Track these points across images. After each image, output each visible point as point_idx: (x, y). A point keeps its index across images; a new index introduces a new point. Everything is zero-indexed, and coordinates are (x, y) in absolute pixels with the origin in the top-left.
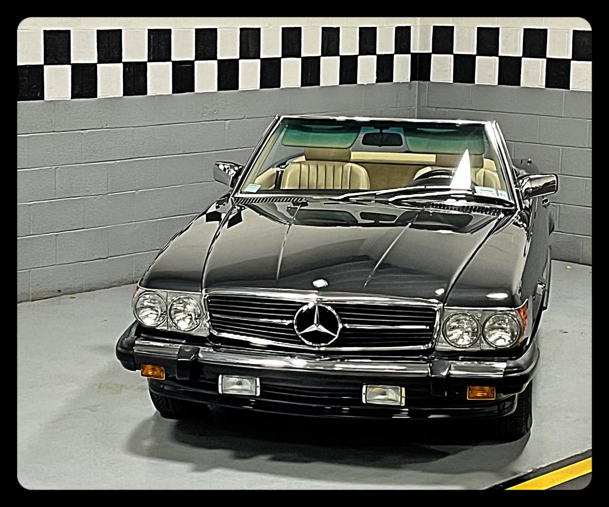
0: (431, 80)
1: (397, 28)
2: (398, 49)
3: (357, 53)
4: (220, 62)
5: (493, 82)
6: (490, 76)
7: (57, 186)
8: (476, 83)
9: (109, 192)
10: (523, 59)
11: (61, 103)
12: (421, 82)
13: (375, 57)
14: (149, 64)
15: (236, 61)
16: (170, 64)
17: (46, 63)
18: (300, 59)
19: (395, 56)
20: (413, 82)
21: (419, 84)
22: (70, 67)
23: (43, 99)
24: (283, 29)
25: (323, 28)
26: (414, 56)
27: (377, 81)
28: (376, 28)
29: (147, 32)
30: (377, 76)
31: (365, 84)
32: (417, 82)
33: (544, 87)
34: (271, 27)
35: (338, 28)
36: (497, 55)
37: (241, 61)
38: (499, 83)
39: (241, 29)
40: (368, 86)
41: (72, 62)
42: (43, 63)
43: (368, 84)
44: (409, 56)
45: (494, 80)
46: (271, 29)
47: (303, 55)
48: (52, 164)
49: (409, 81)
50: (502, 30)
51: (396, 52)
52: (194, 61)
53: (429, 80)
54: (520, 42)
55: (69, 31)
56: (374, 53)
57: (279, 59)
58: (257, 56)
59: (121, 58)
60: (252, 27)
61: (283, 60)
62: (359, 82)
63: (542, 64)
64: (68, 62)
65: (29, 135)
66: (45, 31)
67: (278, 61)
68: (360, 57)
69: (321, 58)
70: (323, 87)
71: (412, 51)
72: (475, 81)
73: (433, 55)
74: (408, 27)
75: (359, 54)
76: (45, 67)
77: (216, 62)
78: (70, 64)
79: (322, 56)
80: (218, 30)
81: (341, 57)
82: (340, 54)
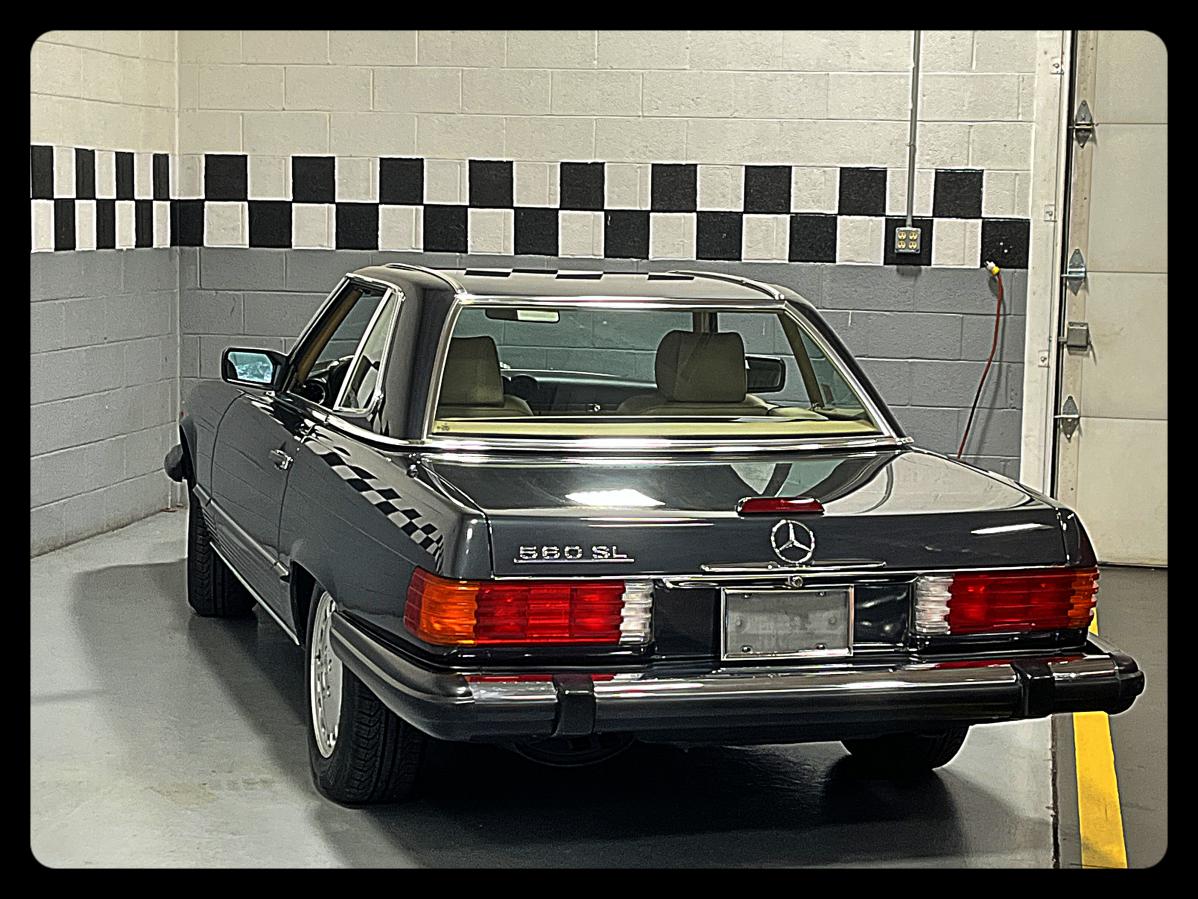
0: (205, 244)
1: (156, 156)
2: (157, 190)
3: (115, 196)
5: (326, 244)
6: (322, 235)
8: (294, 247)
10: (381, 207)
12: (187, 248)
13: (133, 204)
19: (154, 203)
20: (174, 247)
21: (181, 250)
27: (137, 245)
28: (133, 154)
30: (136, 235)
31: (125, 248)
32: (178, 248)
33: (422, 251)
35: (93, 152)
36: (332, 201)
38: (338, 247)
40: (128, 253)
43: (128, 249)
44: (169, 202)
45: (328, 242)
47: (55, 196)
49: (168, 246)
50: (340, 161)
51: (155, 198)
53: (201, 244)
54: (374, 180)
56: (133, 198)
62: (118, 247)
63: (417, 214)
68: (117, 203)
69: (77, 202)
70: (79, 252)
71: (171, 197)
72: (293, 244)
73: (207, 203)
74: (166, 156)
75: (117, 199)
79: (77, 198)
81: (97, 201)
82: (96, 197)
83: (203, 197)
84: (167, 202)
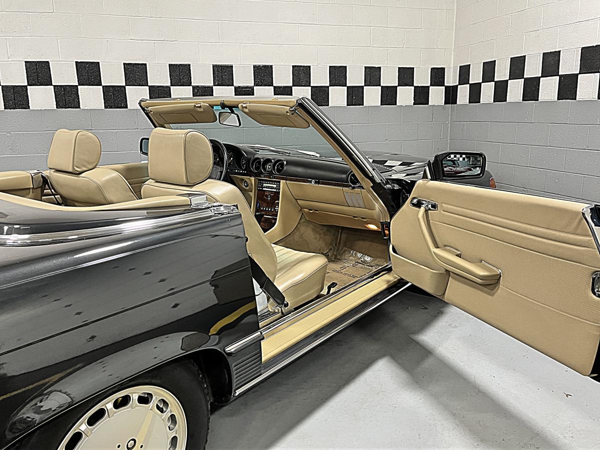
0: (458, 103)
1: (433, 69)
2: (433, 83)
3: (397, 85)
4: (275, 88)
5: (490, 101)
6: (489, 97)
8: (481, 103)
10: (509, 81)
12: (451, 105)
13: (413, 87)
14: (214, 87)
16: (233, 87)
17: (126, 85)
18: (346, 88)
19: (431, 87)
20: (446, 105)
23: (127, 108)
24: (330, 67)
25: (365, 67)
26: (447, 88)
27: (414, 104)
28: (413, 68)
30: (414, 100)
31: (404, 105)
33: (522, 101)
34: (320, 66)
35: (380, 68)
36: (494, 81)
37: (293, 88)
39: (293, 66)
40: (407, 107)
41: (149, 85)
42: (124, 85)
44: (444, 87)
45: (491, 99)
47: (348, 85)
49: (443, 104)
50: (498, 62)
51: (431, 85)
52: (253, 87)
53: (456, 103)
54: (508, 69)
55: (146, 64)
56: (413, 86)
57: (328, 87)
58: (308, 84)
59: (191, 83)
60: (303, 65)
61: (330, 87)
62: (398, 104)
63: (521, 83)
64: (146, 84)
66: (124, 64)
67: (327, 89)
68: (398, 88)
69: (365, 87)
70: (366, 107)
71: (446, 85)
72: (481, 101)
73: (459, 86)
74: (443, 69)
75: (399, 86)
76: (127, 87)
77: (273, 87)
78: (147, 86)
79: (365, 85)
80: (273, 67)
81: (382, 87)
82: (381, 85)
83: (458, 84)
84: (442, 87)
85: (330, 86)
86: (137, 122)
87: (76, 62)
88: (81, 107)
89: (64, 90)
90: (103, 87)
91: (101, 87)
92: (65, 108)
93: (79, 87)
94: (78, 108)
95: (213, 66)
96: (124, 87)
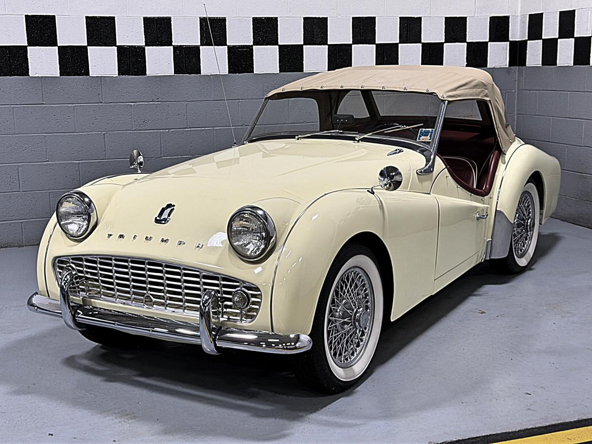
0: (528, 64)
1: (493, 19)
2: (493, 37)
3: (443, 41)
4: (281, 47)
5: (570, 63)
6: (568, 57)
7: (106, 149)
8: (558, 65)
9: (162, 155)
11: (108, 78)
13: (465, 44)
14: (201, 47)
15: (301, 47)
16: (226, 47)
17: (89, 45)
18: (374, 46)
19: (489, 43)
20: (512, 67)
21: (519, 68)
22: (116, 48)
23: (89, 75)
24: (353, 18)
25: (400, 18)
26: (512, 43)
27: (467, 66)
28: (466, 18)
29: (199, 20)
30: (467, 60)
32: (517, 67)
34: (340, 17)
35: (420, 18)
36: (573, 36)
37: (304, 46)
38: (575, 64)
39: (304, 18)
41: (117, 45)
42: (86, 45)
44: (508, 43)
45: (571, 61)
46: (339, 18)
47: (376, 43)
48: (100, 130)
49: (508, 66)
50: (578, 12)
51: (490, 41)
52: (252, 46)
53: (525, 65)
55: (113, 18)
56: (465, 41)
57: (350, 45)
58: (324, 41)
59: (172, 42)
60: (317, 16)
61: (353, 46)
64: (113, 43)
65: (74, 105)
66: (87, 18)
68: (445, 45)
69: (400, 45)
71: (510, 40)
72: (558, 63)
73: (529, 42)
74: (506, 19)
75: (446, 42)
76: (89, 48)
77: (277, 47)
78: (116, 46)
79: (400, 43)
80: (279, 19)
81: (423, 44)
82: (422, 42)
83: (527, 39)
84: (506, 43)
85: (354, 43)
86: (100, 93)
87: (26, 16)
88: (30, 74)
89: (9, 51)
90: (59, 47)
91: (57, 48)
92: (10, 76)
93: (28, 48)
94: (26, 75)
95: (200, 19)
96: (85, 48)
